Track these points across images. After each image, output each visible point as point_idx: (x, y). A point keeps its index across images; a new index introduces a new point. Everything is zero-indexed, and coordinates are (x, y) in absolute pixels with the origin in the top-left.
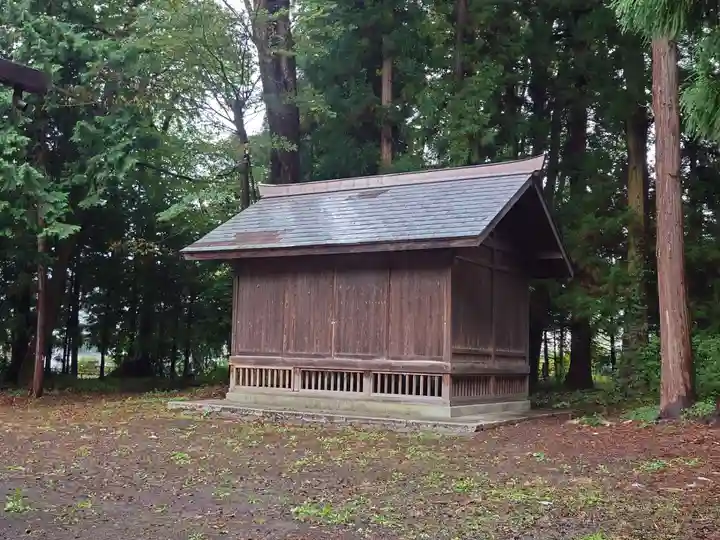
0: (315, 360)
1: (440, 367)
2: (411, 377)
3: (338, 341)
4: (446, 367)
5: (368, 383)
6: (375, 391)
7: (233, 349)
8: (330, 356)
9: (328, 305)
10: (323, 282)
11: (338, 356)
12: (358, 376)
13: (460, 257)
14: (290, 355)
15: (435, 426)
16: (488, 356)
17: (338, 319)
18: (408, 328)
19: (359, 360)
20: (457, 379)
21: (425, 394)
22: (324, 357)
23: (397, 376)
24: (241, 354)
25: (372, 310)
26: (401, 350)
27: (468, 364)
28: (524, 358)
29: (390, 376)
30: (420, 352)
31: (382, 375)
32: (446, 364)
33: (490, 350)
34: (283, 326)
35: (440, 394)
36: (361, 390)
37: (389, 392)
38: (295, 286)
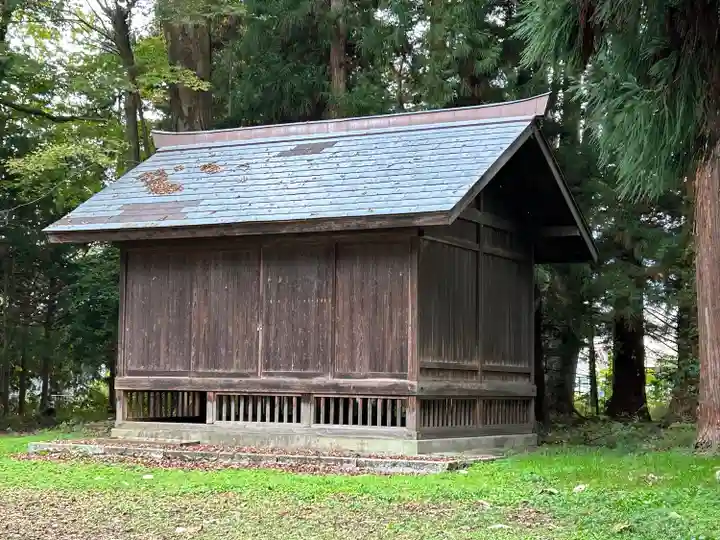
0: (236, 380)
1: (404, 387)
2: (365, 401)
3: (267, 354)
4: (412, 386)
5: (308, 411)
6: (318, 421)
7: (120, 367)
8: (256, 374)
9: (253, 304)
10: (246, 274)
11: (265, 374)
12: (294, 400)
13: (431, 238)
14: (199, 375)
15: (394, 465)
16: (474, 372)
17: (267, 323)
18: (361, 335)
19: (295, 380)
20: (427, 404)
21: (384, 423)
22: (246, 376)
23: (346, 401)
24: (131, 373)
25: (313, 313)
26: (352, 366)
27: (443, 384)
28: (527, 375)
29: (337, 401)
30: (376, 367)
31: (327, 400)
32: (413, 383)
33: (475, 363)
34: (191, 335)
35: (403, 424)
36: (298, 421)
37: (336, 422)
38: (207, 278)
